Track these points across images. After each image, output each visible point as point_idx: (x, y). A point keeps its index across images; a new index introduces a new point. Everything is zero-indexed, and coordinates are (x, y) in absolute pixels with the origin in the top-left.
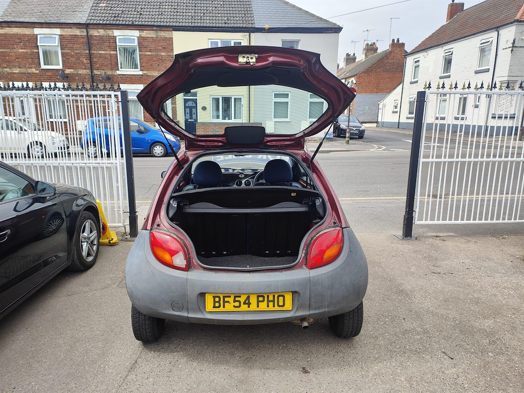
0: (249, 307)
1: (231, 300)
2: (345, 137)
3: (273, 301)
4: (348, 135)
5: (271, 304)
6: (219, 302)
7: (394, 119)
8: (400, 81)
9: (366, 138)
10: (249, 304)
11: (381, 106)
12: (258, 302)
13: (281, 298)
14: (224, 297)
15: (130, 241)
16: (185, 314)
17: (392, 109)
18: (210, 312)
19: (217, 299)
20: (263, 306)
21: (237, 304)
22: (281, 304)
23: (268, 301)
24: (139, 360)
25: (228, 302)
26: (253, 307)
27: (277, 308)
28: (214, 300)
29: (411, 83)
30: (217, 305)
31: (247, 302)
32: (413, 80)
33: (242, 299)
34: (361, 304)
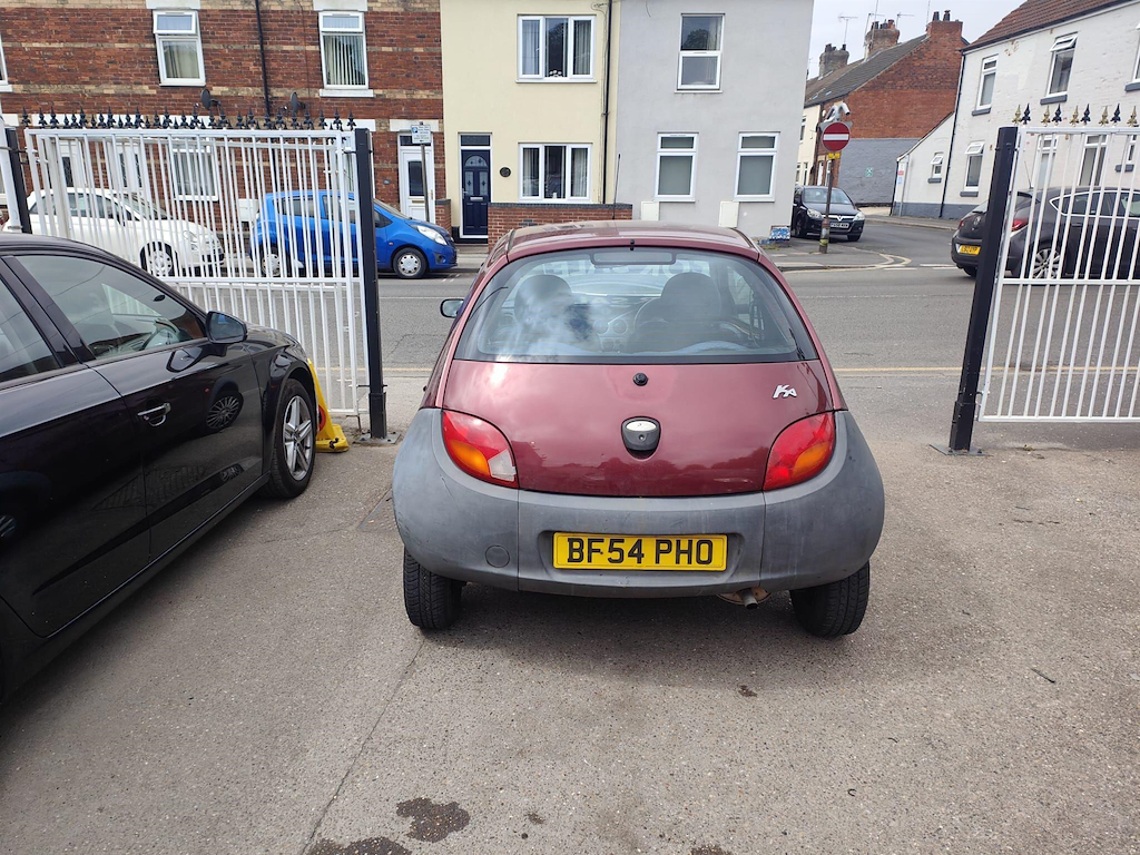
0: (639, 562)
1: (604, 546)
2: (818, 239)
3: (689, 552)
4: (824, 232)
5: (684, 558)
6: (580, 550)
7: (933, 196)
8: (951, 109)
9: (865, 240)
10: (640, 557)
11: (902, 167)
12: (659, 552)
13: (705, 547)
14: (590, 541)
15: (372, 445)
16: (513, 573)
17: (929, 173)
18: (562, 568)
19: (576, 545)
20: (668, 561)
21: (616, 555)
22: (704, 557)
23: (679, 552)
24: (419, 660)
25: (598, 551)
26: (648, 562)
27: (695, 566)
28: (571, 545)
29: (975, 114)
30: (576, 555)
31: (636, 552)
32: (979, 108)
33: (627, 546)
34: (867, 567)
